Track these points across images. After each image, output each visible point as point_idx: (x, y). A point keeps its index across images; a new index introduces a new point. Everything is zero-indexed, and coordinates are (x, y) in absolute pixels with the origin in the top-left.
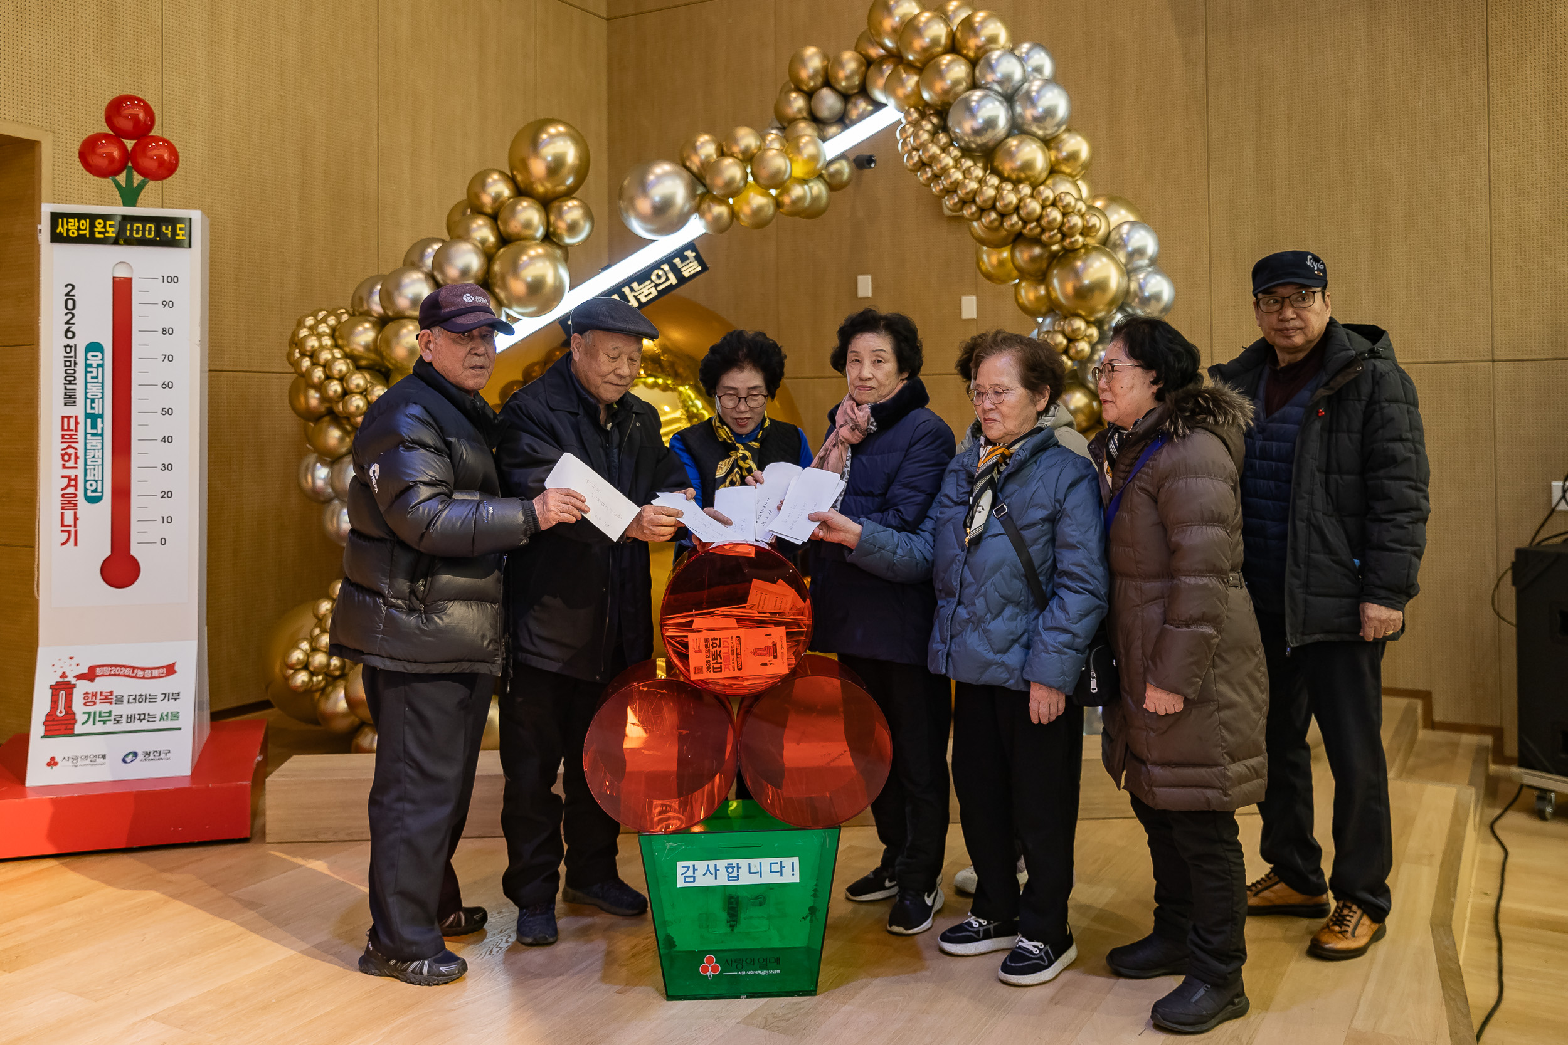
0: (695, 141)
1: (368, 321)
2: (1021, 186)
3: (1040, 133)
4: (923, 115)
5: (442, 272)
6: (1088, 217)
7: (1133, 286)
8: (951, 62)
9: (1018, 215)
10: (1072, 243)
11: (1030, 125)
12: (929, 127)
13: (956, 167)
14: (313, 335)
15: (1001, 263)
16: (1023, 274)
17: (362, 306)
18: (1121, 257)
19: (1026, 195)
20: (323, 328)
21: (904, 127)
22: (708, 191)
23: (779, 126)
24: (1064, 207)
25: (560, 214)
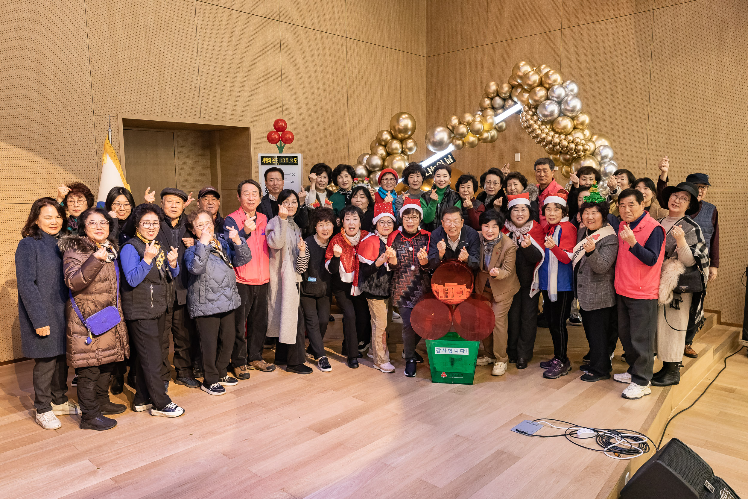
0: (451, 119)
2: (561, 136)
3: (570, 115)
4: (530, 108)
5: (368, 165)
6: (586, 145)
7: (602, 169)
8: (540, 90)
9: (560, 146)
10: (580, 155)
11: (567, 113)
12: (531, 113)
13: (539, 129)
16: (563, 164)
18: (599, 158)
19: (563, 139)
21: (523, 112)
22: (455, 136)
23: (481, 111)
24: (577, 143)
25: (406, 144)
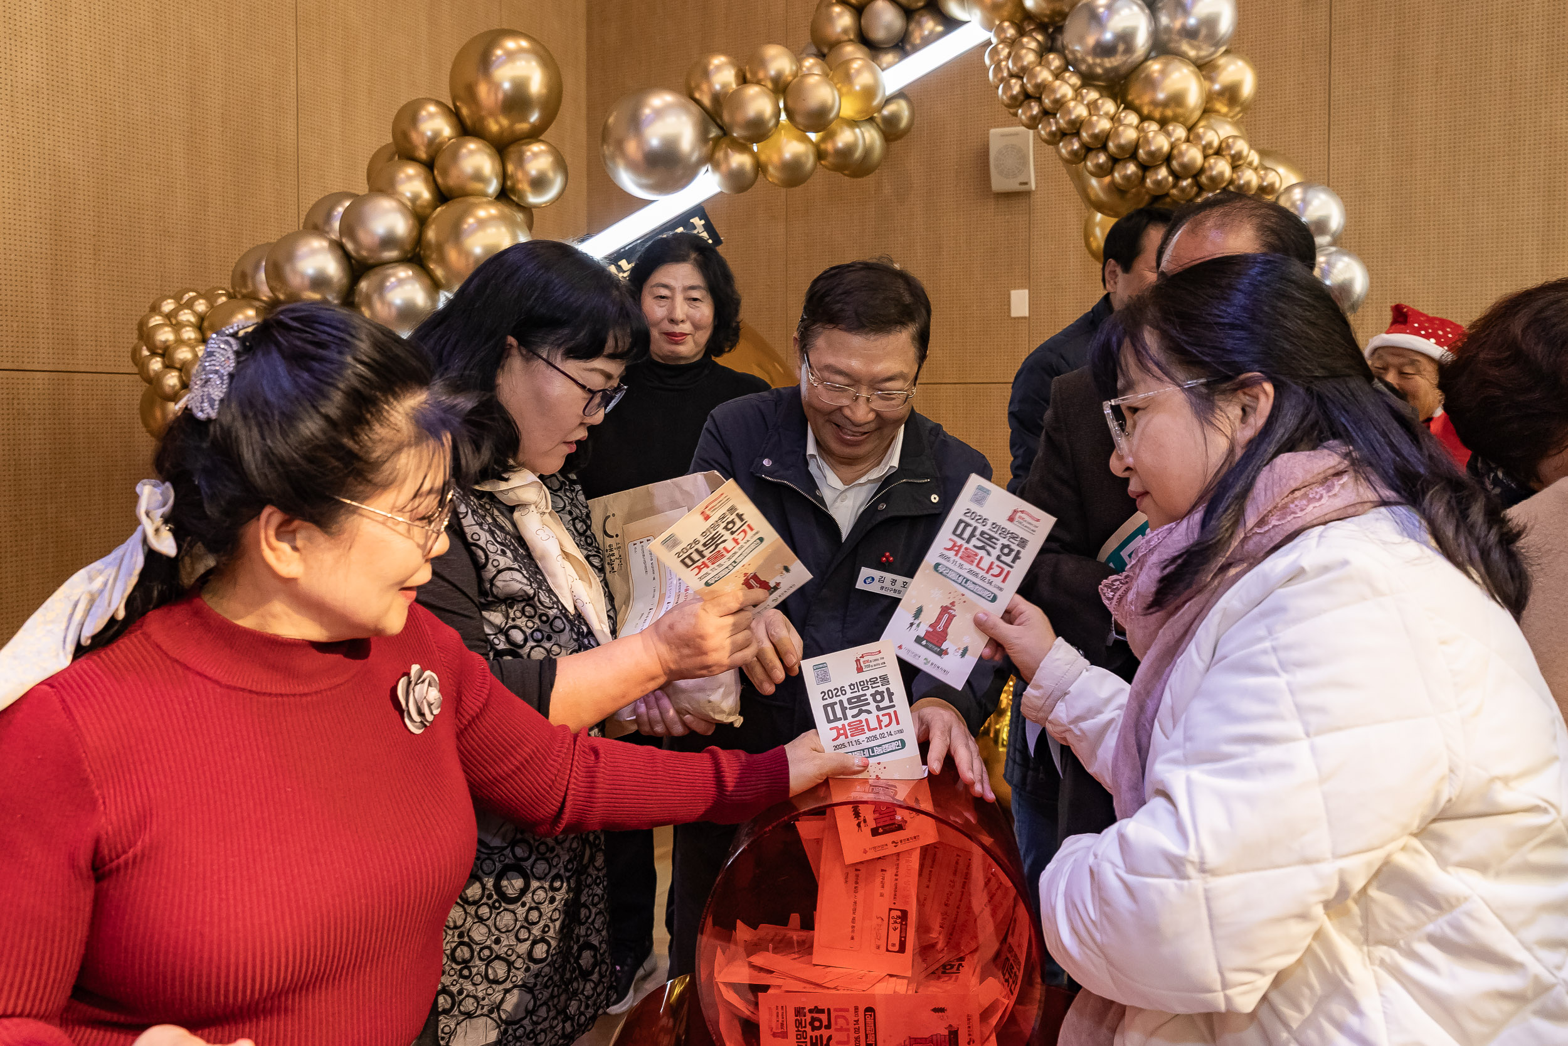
0: (708, 63)
1: (252, 307)
2: (1170, 127)
3: (1192, 53)
4: (1023, 31)
5: (353, 237)
6: (1262, 172)
9: (1169, 166)
11: (1177, 42)
12: (1033, 45)
13: (1077, 99)
14: (171, 325)
17: (245, 285)
19: (1179, 139)
20: (186, 316)
21: (995, 48)
22: (725, 132)
23: (818, 52)
24: (1233, 157)
25: (521, 162)
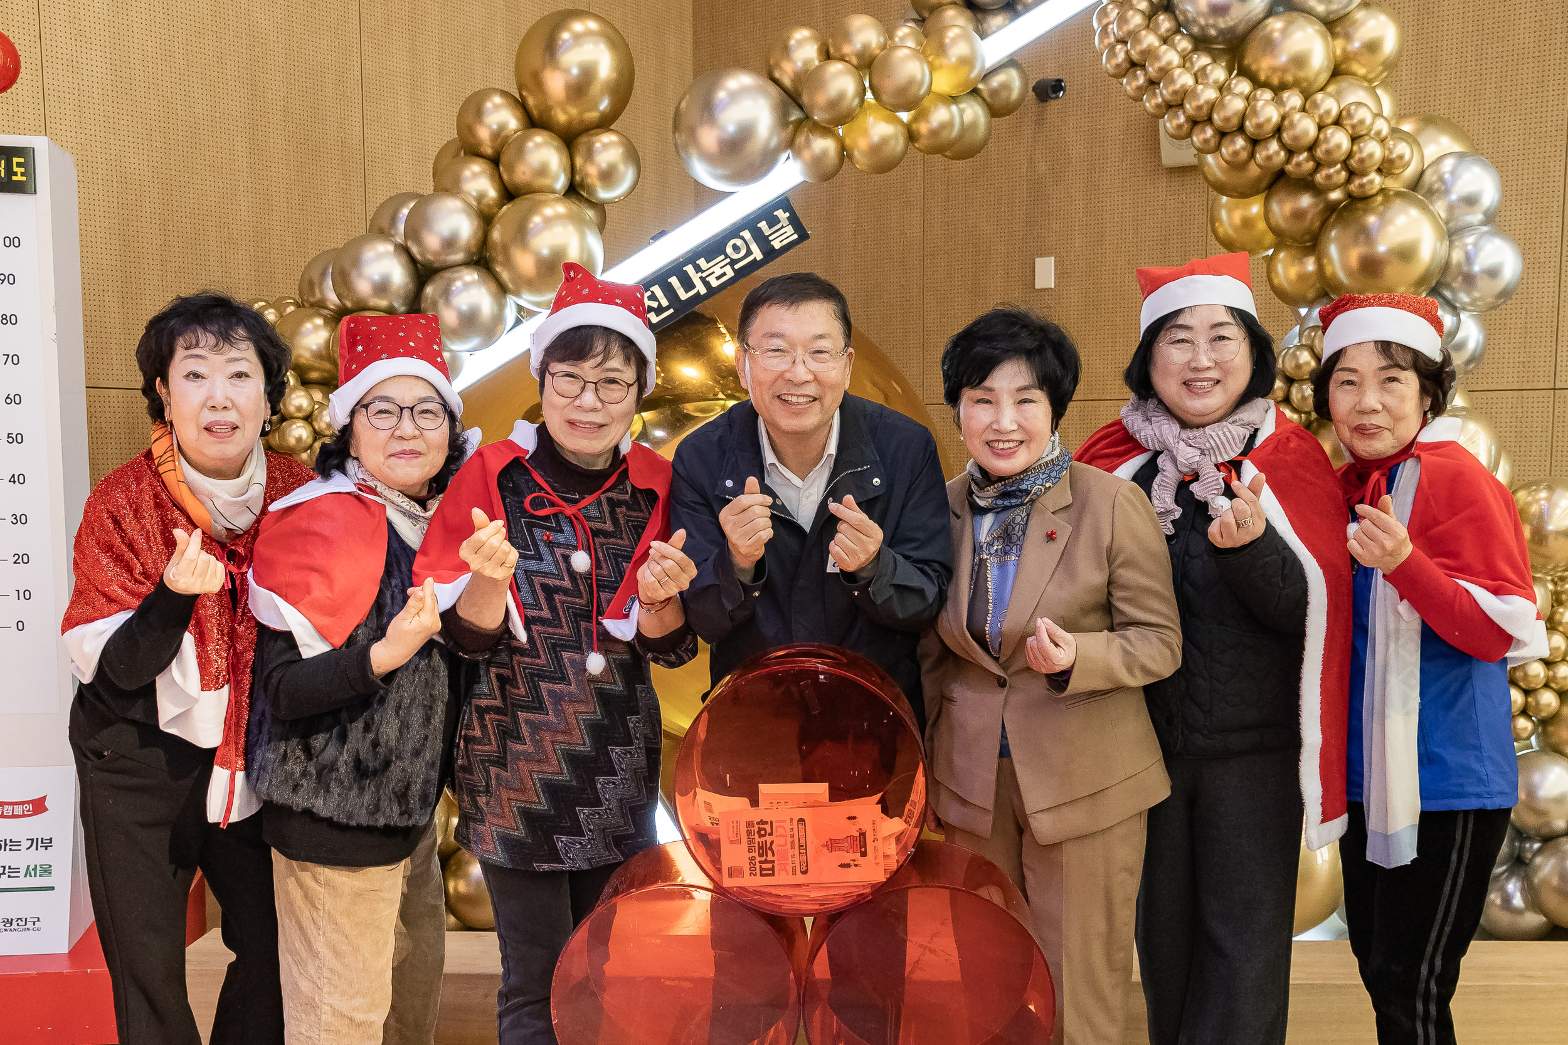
0: (789, 38)
1: (320, 315)
2: (1286, 95)
3: (1321, 9)
5: (418, 241)
6: (1391, 143)
9: (1280, 140)
10: (1362, 186)
13: (1184, 67)
15: (1247, 223)
16: (1281, 239)
17: (313, 294)
18: (1440, 207)
19: (1293, 109)
22: (807, 117)
23: (916, 16)
25: (590, 155)
